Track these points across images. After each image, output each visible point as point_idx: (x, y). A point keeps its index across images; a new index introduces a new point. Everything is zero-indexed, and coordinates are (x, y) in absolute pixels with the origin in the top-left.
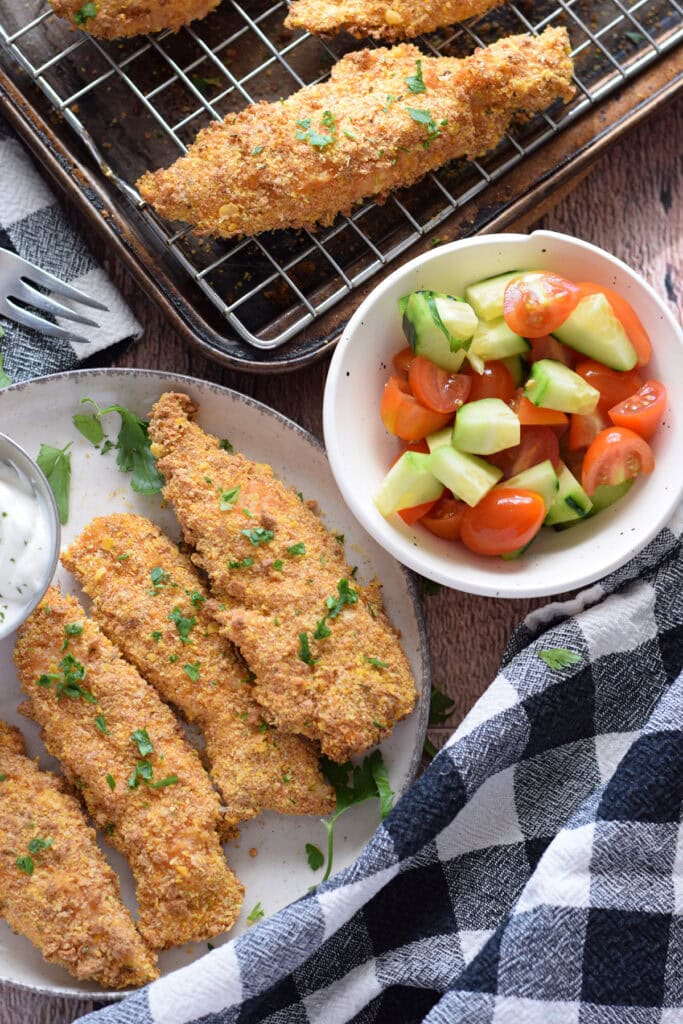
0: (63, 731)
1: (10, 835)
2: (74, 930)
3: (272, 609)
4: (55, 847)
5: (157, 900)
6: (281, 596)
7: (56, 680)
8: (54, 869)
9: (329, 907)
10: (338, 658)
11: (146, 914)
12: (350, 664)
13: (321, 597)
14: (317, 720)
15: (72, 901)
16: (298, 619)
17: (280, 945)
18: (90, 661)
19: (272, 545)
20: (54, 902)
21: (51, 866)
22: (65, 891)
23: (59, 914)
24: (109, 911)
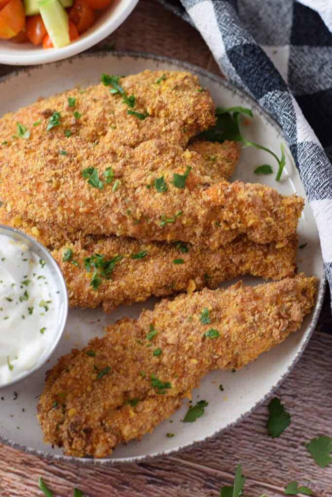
0: (133, 283)
1: (192, 333)
2: (269, 315)
3: (103, 129)
4: (210, 308)
5: (264, 260)
6: (98, 119)
7: (96, 276)
8: (224, 314)
9: (307, 137)
10: (151, 98)
11: (271, 272)
12: (157, 92)
13: (107, 97)
14: (185, 123)
15: (250, 308)
16: (116, 113)
17: (323, 172)
18: (93, 251)
19: (63, 115)
20: (246, 320)
21: (222, 316)
22: (242, 311)
23: (256, 319)
24: (263, 290)
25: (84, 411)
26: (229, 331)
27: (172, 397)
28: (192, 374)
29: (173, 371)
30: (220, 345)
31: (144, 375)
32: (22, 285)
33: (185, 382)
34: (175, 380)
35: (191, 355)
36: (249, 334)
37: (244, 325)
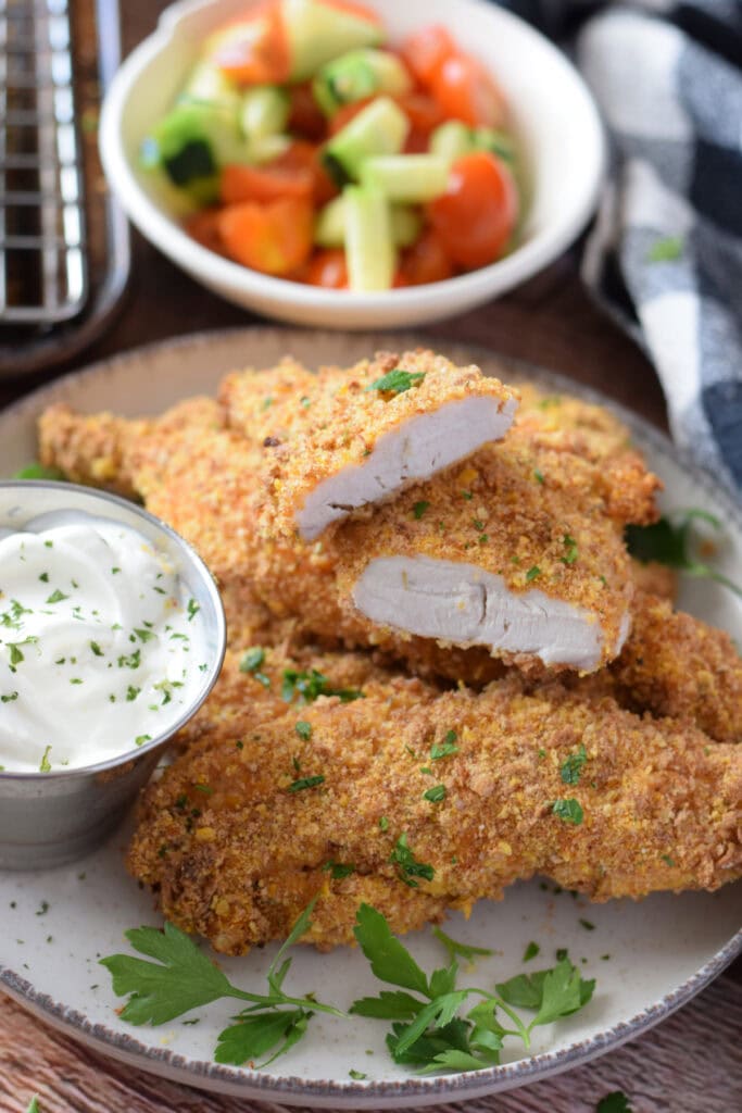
1: (529, 789)
4: (594, 752)
8: (618, 778)
20: (657, 813)
21: (610, 779)
22: (657, 790)
23: (677, 822)
24: (725, 763)
25: (230, 845)
26: (608, 821)
27: (429, 895)
28: (492, 869)
29: (453, 848)
30: (574, 842)
31: (385, 828)
32: (135, 635)
33: (468, 879)
34: (449, 867)
35: (507, 832)
36: (648, 847)
37: (646, 823)
